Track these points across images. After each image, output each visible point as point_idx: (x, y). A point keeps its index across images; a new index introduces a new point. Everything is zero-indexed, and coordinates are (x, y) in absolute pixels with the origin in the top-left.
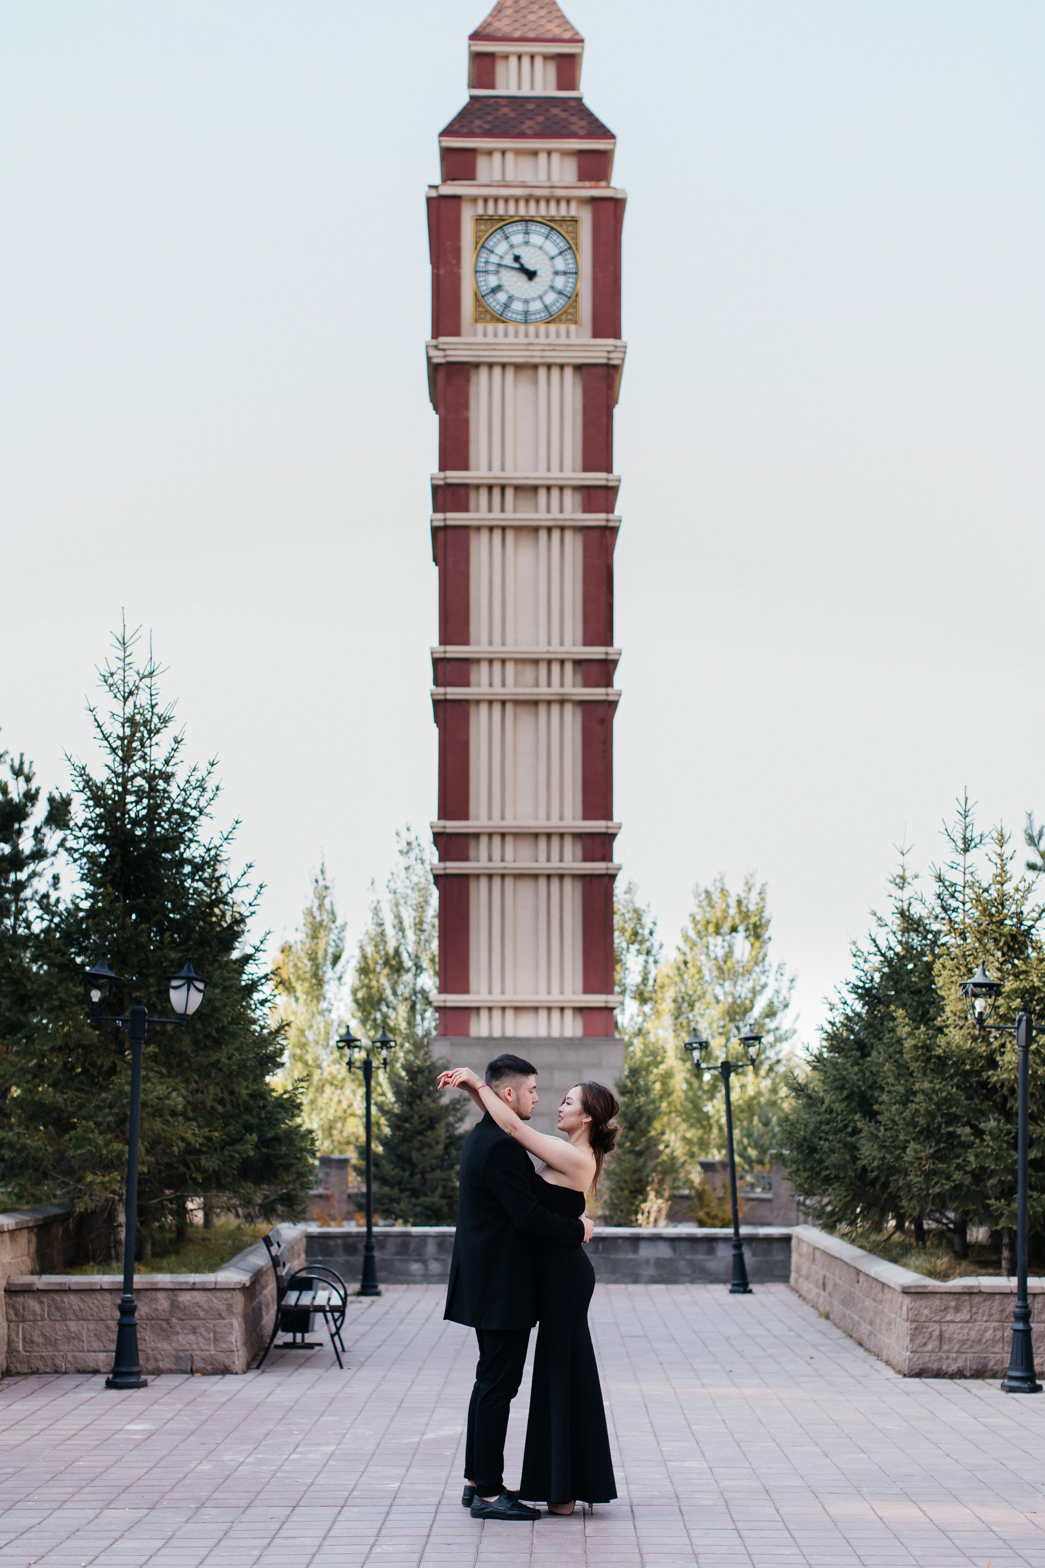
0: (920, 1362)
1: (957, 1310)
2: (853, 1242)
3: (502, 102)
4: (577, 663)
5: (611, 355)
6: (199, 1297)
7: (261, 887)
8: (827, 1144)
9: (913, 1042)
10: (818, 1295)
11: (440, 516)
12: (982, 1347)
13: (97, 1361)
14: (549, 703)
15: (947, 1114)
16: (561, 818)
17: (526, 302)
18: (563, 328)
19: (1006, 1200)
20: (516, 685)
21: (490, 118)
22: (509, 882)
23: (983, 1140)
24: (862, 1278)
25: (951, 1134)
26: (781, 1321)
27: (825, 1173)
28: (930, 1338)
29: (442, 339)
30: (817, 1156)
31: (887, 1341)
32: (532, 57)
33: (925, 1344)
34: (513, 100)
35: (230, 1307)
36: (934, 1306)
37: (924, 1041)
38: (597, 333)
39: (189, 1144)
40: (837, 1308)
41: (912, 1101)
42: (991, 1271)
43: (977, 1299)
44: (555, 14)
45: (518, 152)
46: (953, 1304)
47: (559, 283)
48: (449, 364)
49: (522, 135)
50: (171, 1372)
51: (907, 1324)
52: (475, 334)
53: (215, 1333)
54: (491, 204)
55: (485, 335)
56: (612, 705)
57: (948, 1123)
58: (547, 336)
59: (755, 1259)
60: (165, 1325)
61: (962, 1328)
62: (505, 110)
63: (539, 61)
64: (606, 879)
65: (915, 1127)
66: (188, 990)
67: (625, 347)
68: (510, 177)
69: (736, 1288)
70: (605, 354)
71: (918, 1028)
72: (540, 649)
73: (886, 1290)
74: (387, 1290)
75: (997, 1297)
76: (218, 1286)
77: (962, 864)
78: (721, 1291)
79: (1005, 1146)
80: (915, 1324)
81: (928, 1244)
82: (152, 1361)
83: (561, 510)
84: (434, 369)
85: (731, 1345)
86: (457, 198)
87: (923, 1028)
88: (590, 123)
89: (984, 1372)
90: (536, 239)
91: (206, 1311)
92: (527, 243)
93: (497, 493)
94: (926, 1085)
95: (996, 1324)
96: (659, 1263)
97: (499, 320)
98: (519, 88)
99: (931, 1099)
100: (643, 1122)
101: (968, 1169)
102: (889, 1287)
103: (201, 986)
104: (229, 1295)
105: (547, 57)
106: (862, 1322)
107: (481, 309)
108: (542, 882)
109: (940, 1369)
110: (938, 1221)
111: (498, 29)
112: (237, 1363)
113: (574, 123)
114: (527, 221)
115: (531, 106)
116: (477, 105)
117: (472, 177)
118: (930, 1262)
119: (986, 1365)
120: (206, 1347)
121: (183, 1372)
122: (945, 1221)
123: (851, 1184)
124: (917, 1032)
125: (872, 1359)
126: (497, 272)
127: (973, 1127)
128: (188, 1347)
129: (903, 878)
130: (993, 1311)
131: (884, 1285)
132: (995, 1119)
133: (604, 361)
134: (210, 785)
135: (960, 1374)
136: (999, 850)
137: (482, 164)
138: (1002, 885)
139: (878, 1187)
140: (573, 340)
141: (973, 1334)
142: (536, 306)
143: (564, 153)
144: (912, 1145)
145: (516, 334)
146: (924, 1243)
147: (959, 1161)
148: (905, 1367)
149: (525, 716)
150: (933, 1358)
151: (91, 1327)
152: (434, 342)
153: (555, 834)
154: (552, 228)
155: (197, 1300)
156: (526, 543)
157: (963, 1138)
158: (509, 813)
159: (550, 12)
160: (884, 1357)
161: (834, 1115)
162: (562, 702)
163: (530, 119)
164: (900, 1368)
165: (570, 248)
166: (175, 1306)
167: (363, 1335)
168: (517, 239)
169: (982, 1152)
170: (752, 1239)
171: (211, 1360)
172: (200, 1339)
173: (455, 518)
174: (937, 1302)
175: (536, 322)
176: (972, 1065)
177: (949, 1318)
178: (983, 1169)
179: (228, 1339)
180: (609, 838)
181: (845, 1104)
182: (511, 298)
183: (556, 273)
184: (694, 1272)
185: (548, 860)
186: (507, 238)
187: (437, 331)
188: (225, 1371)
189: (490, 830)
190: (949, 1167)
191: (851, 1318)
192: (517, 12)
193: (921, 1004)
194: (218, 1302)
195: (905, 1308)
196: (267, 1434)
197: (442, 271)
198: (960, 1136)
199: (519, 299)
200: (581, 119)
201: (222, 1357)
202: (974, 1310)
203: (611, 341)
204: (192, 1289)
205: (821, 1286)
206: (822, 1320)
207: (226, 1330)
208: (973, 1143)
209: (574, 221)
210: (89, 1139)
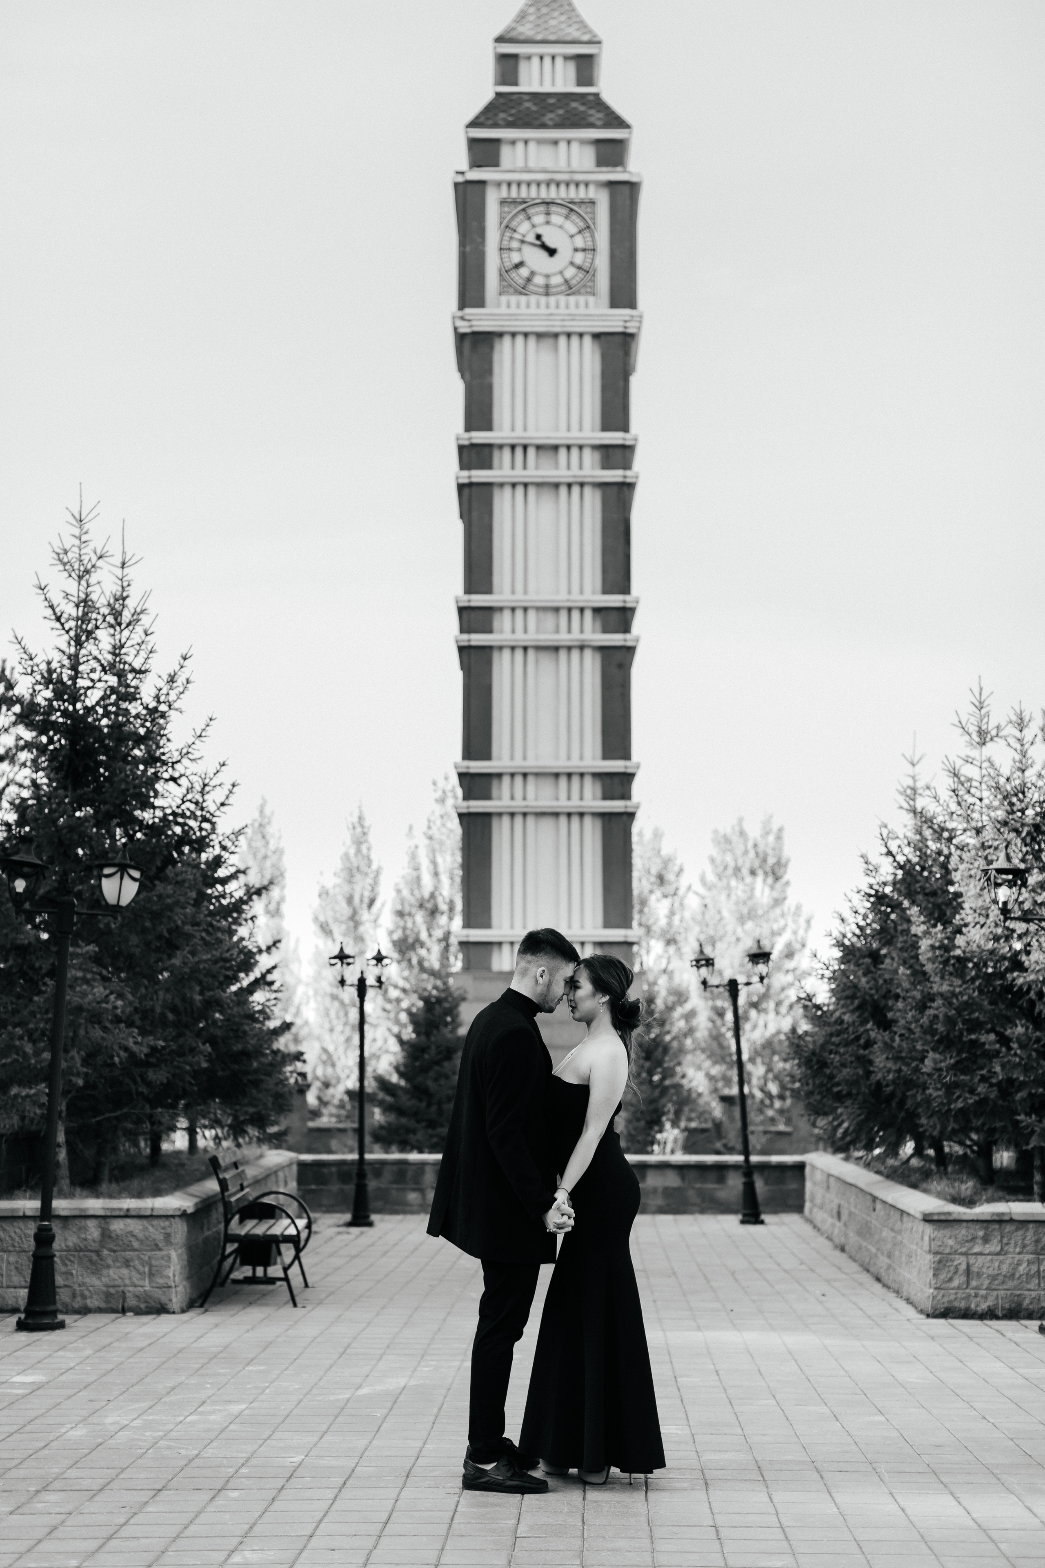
0: (946, 1299)
1: (986, 1240)
2: (867, 1165)
3: (526, 97)
4: (597, 611)
5: (628, 324)
6: (134, 1226)
7: (234, 786)
8: (837, 1058)
9: (930, 942)
10: (833, 1225)
11: (465, 473)
12: (1016, 1282)
13: (16, 1298)
14: (569, 648)
15: (969, 1020)
16: (581, 758)
17: (547, 276)
18: (582, 299)
19: (1037, 1115)
20: (538, 631)
21: (513, 111)
22: (530, 820)
23: (1009, 1049)
24: (879, 1206)
25: (974, 1043)
26: (793, 1254)
27: (836, 1089)
28: (956, 1272)
29: (468, 311)
30: (828, 1071)
31: (908, 1275)
32: (553, 58)
33: (951, 1280)
34: (536, 97)
35: (167, 1236)
36: (960, 1237)
37: (941, 941)
38: (614, 304)
39: (132, 1055)
40: (853, 1239)
41: (930, 1007)
42: (1021, 1197)
43: (1009, 1228)
44: (575, 19)
45: (540, 142)
46: (981, 1233)
47: (579, 258)
48: (474, 334)
49: (543, 126)
50: (100, 1310)
51: (929, 1257)
52: (498, 305)
53: (151, 1266)
54: (514, 188)
55: (508, 306)
56: (629, 651)
57: (970, 1031)
58: (567, 307)
59: (767, 1188)
60: (94, 1257)
61: (992, 1261)
62: (528, 105)
63: (559, 61)
64: (625, 818)
65: (933, 1036)
66: (122, 878)
67: (641, 317)
68: (532, 164)
69: (747, 1219)
70: (622, 323)
71: (935, 926)
72: (561, 598)
73: (905, 1218)
74: (382, 1221)
75: (1031, 1226)
76: (155, 1213)
77: (978, 758)
78: (731, 1222)
79: (1034, 1054)
80: (938, 1257)
81: (950, 1169)
82: (79, 1299)
83: (581, 467)
84: (461, 338)
85: (736, 1280)
86: (483, 183)
87: (940, 927)
88: (607, 115)
89: (1019, 1312)
90: (556, 219)
91: (141, 1242)
92: (548, 223)
93: (519, 452)
94: (945, 988)
95: (1030, 1257)
96: (667, 1192)
97: (521, 293)
98: (541, 84)
99: (950, 1004)
100: (659, 1052)
101: (994, 1081)
102: (908, 1214)
103: (136, 874)
104: (167, 1223)
105: (567, 58)
106: (879, 1254)
107: (505, 283)
108: (563, 820)
109: (968, 1309)
110: (961, 1143)
111: (521, 33)
112: (174, 1300)
113: (591, 115)
114: (548, 203)
115: (551, 101)
116: (502, 101)
117: (497, 164)
118: (954, 1187)
119: (1020, 1304)
120: (141, 1283)
121: (113, 1311)
122: (968, 1143)
123: (865, 1101)
124: (933, 930)
125: (891, 1296)
126: (519, 250)
127: (998, 1034)
128: (119, 1282)
129: (914, 789)
130: (1027, 1242)
131: (902, 1212)
132: (1022, 1026)
133: (620, 330)
134: (180, 680)
135: (990, 1315)
136: (1018, 734)
137: (506, 152)
138: (1023, 771)
139: (894, 1105)
140: (592, 310)
141: (1005, 1268)
142: (556, 280)
143: (583, 142)
144: (931, 1055)
145: (538, 305)
146: (946, 1169)
147: (984, 1072)
148: (928, 1306)
149: (546, 660)
150: (959, 1296)
151: (12, 1259)
152: (460, 313)
153: (575, 773)
154: (572, 210)
155: (131, 1229)
156: (547, 497)
157: (987, 1047)
158: (530, 754)
159: (570, 18)
160: (905, 1294)
161: (845, 1026)
162: (582, 648)
163: (551, 111)
164: (922, 1307)
165: (588, 227)
166: (106, 1235)
167: (337, 1269)
168: (539, 219)
169: (1009, 1062)
170: (764, 1167)
171: (145, 1297)
172: (134, 1273)
173: (479, 475)
174: (963, 1232)
175: (558, 293)
176: (994, 967)
177: (976, 1249)
178: (1010, 1081)
179: (165, 1273)
180: (627, 778)
181: (857, 1014)
182: (533, 273)
183: (576, 250)
184: (703, 1201)
185: (569, 798)
186: (529, 218)
187: (463, 304)
188: (160, 1309)
189: (512, 770)
190: (972, 1079)
191: (868, 1250)
192: (539, 18)
193: (938, 906)
194: (154, 1231)
195: (926, 1238)
196: (173, 1389)
197: (468, 249)
198: (984, 1044)
199: (540, 274)
200: (599, 111)
201: (158, 1294)
202: (1005, 1240)
203: (627, 312)
204: (126, 1216)
205: (835, 1215)
206: (837, 1253)
207: (163, 1262)
208: (998, 1052)
209: (592, 203)
210: (15, 1046)
